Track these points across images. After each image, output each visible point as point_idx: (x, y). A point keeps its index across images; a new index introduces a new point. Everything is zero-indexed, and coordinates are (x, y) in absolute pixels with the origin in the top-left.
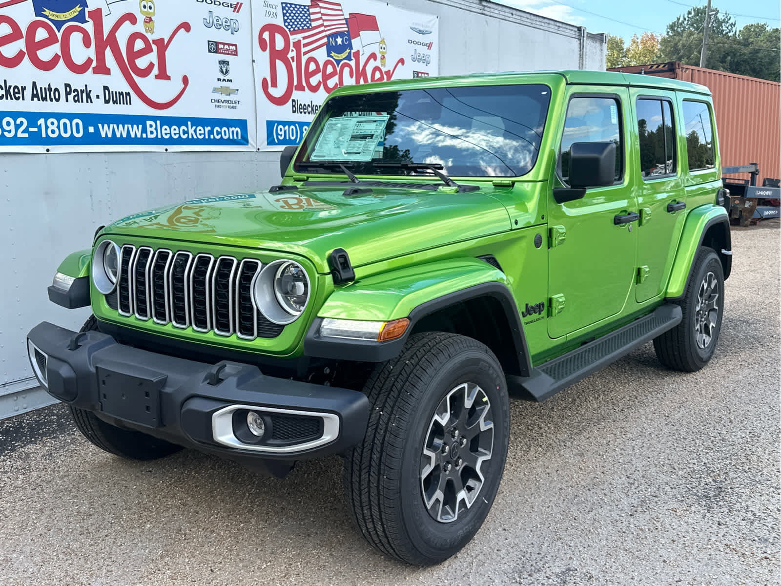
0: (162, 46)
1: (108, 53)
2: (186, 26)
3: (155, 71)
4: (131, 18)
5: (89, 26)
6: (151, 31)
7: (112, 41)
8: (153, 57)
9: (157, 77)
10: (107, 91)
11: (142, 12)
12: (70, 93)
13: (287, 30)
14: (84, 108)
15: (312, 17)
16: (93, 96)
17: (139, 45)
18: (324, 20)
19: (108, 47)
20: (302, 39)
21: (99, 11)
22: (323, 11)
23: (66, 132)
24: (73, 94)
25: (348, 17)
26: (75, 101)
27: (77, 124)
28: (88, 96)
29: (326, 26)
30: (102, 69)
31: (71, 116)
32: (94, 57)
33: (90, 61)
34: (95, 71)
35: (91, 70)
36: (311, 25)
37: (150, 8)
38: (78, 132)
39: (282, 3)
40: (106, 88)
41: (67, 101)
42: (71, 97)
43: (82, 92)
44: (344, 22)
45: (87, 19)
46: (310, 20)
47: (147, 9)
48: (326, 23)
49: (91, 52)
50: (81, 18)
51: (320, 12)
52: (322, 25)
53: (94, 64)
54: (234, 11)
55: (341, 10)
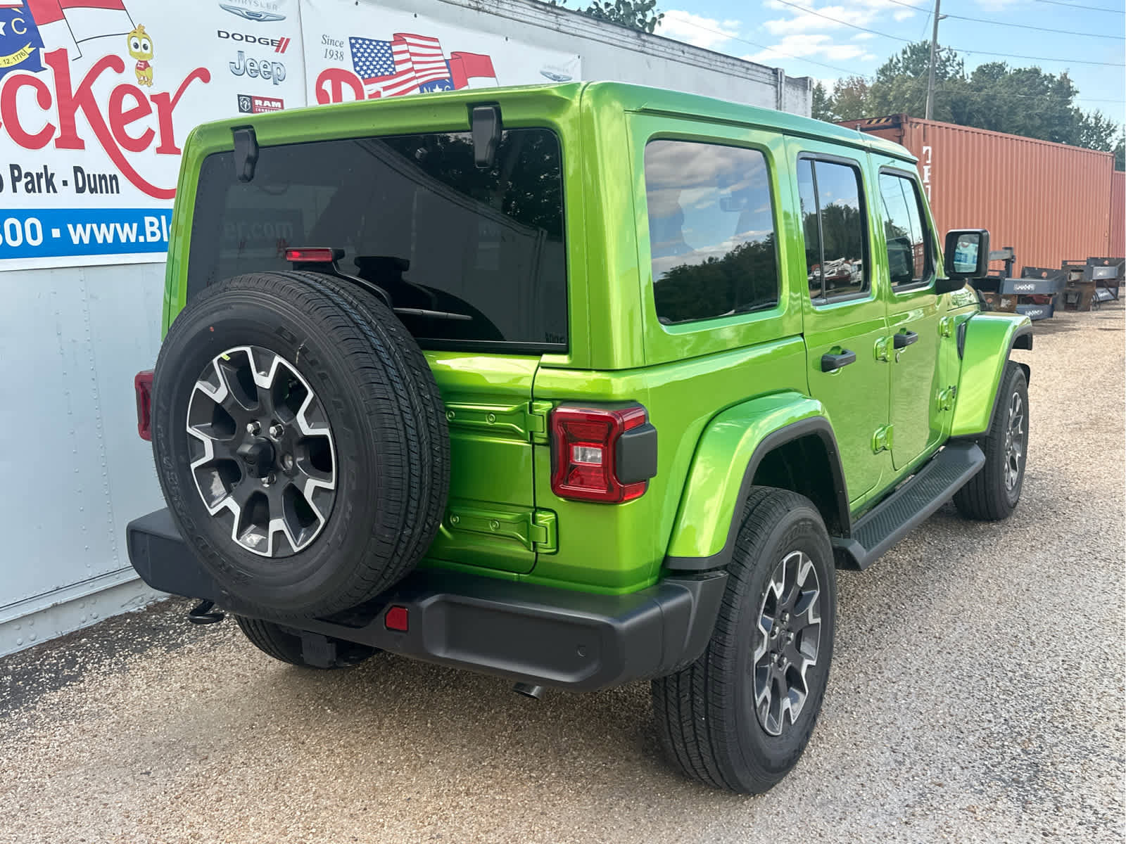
0: (166, 104)
1: (80, 116)
2: (204, 75)
3: (157, 141)
4: (115, 63)
5: (47, 77)
6: (148, 82)
7: (86, 98)
8: (152, 121)
9: (159, 151)
10: (79, 174)
11: (131, 54)
12: (19, 179)
13: (359, 77)
14: (43, 200)
15: (397, 58)
16: (57, 181)
17: (129, 103)
18: (414, 63)
19: (80, 107)
20: (381, 90)
21: (62, 53)
22: (413, 49)
23: (14, 238)
24: (24, 180)
25: (450, 58)
26: (28, 191)
27: (33, 226)
28: (50, 183)
29: (417, 71)
30: (70, 141)
31: (22, 215)
32: (56, 123)
33: (49, 129)
34: (60, 144)
35: (52, 142)
36: (394, 69)
37: (145, 47)
38: (34, 237)
39: (350, 38)
40: (77, 169)
41: (15, 190)
42: (20, 185)
43: (39, 176)
44: (444, 64)
45: (43, 64)
46: (393, 62)
47: (141, 49)
48: (417, 67)
49: (53, 116)
50: (33, 63)
51: (408, 51)
52: (411, 70)
53: (57, 134)
54: (277, 51)
55: (439, 48)
